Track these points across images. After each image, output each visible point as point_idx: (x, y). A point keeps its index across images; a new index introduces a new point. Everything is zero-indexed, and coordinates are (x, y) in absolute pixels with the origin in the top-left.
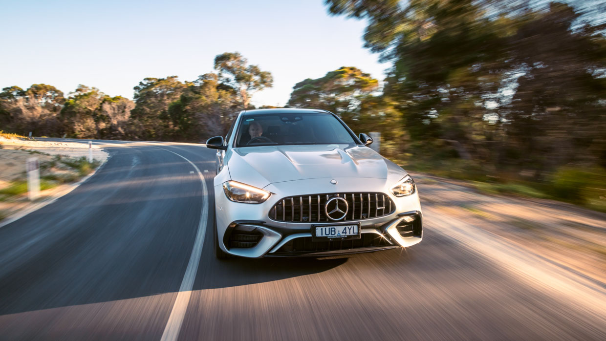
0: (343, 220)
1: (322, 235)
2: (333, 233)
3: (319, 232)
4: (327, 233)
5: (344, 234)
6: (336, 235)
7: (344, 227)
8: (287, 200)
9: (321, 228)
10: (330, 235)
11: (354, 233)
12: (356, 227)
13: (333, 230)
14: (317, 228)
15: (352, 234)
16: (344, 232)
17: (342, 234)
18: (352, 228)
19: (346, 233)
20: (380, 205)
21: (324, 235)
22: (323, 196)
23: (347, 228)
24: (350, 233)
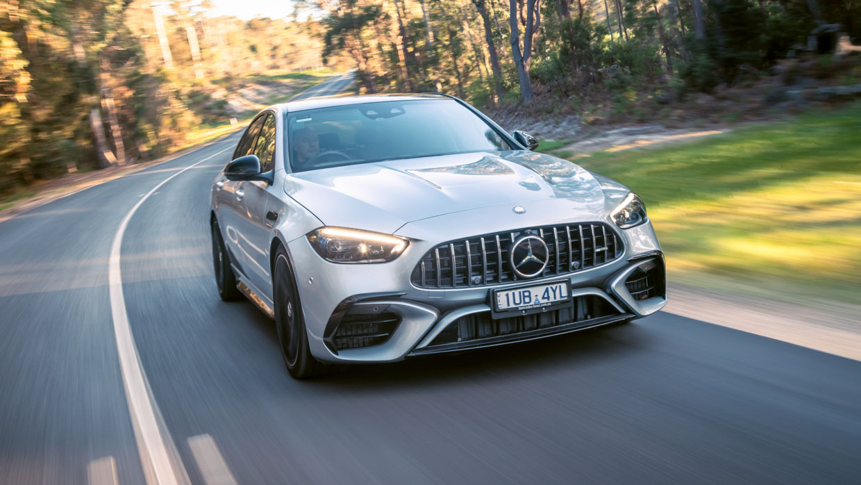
0: (541, 275)
1: (508, 305)
2: (527, 300)
3: (503, 302)
4: (517, 301)
5: (546, 301)
6: (532, 303)
7: (544, 288)
8: (444, 249)
9: (506, 293)
10: (522, 305)
11: (561, 297)
12: (564, 286)
13: (527, 294)
14: (498, 294)
15: (558, 299)
16: (546, 296)
17: (542, 301)
18: (558, 288)
19: (548, 298)
20: (600, 243)
21: (512, 305)
22: (505, 235)
23: (550, 290)
24: (555, 298)
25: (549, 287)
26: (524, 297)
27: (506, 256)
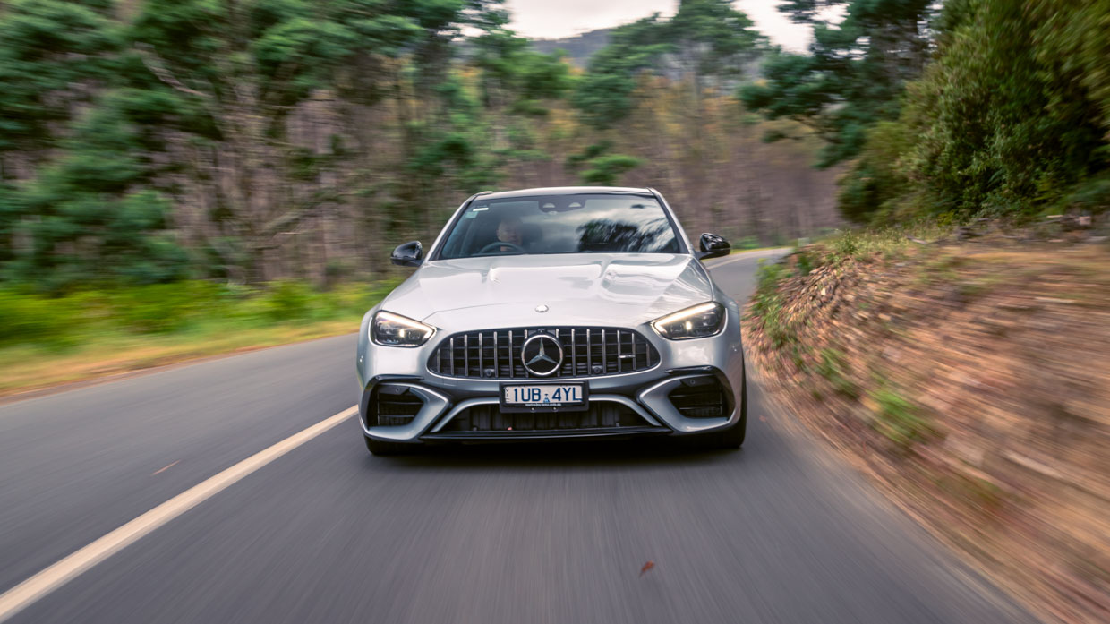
0: (553, 376)
1: (516, 400)
2: (536, 397)
3: (510, 396)
4: (526, 398)
5: (557, 401)
6: (541, 401)
7: (555, 388)
8: (458, 337)
9: (514, 388)
11: (574, 399)
12: (579, 389)
13: (536, 392)
14: (507, 388)
15: (571, 400)
16: (557, 396)
17: (552, 401)
18: (571, 391)
19: (559, 398)
20: (626, 350)
21: (520, 401)
22: (519, 332)
23: (562, 391)
24: (567, 399)
25: (561, 388)
26: (533, 394)
27: (517, 353)
